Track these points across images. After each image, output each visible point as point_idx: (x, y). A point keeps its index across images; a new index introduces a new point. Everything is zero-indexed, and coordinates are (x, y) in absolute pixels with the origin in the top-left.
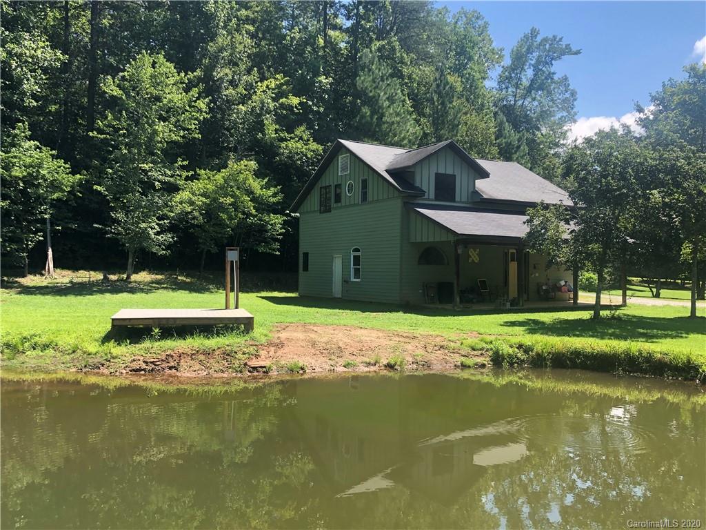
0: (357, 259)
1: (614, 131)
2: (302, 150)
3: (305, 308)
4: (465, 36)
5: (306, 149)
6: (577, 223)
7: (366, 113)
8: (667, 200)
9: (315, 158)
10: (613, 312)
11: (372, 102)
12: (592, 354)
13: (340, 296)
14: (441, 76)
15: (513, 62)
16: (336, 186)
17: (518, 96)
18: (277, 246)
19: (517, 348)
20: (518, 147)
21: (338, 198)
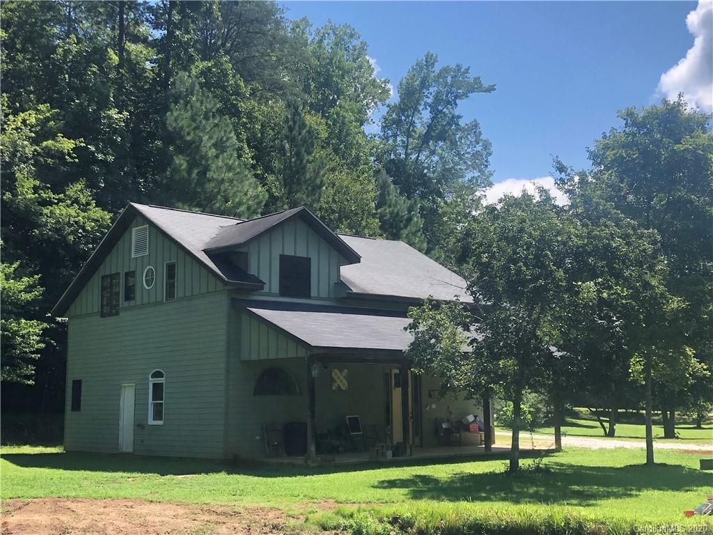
0: (158, 388)
1: (526, 197)
2: (77, 219)
3: (68, 472)
4: (331, 60)
5: (84, 217)
6: (480, 329)
7: (181, 165)
8: (605, 295)
9: (98, 231)
10: (537, 461)
11: (191, 150)
12: (499, 527)
13: (130, 450)
14: (294, 115)
15: (402, 100)
16: (126, 273)
17: (410, 147)
18: (31, 370)
19: (389, 522)
20: (409, 220)
21: (130, 294)
